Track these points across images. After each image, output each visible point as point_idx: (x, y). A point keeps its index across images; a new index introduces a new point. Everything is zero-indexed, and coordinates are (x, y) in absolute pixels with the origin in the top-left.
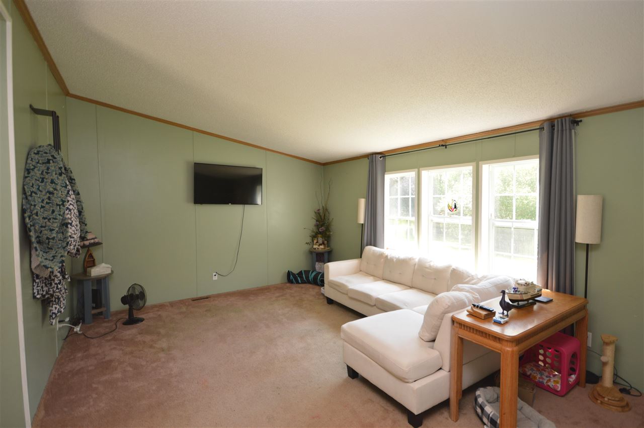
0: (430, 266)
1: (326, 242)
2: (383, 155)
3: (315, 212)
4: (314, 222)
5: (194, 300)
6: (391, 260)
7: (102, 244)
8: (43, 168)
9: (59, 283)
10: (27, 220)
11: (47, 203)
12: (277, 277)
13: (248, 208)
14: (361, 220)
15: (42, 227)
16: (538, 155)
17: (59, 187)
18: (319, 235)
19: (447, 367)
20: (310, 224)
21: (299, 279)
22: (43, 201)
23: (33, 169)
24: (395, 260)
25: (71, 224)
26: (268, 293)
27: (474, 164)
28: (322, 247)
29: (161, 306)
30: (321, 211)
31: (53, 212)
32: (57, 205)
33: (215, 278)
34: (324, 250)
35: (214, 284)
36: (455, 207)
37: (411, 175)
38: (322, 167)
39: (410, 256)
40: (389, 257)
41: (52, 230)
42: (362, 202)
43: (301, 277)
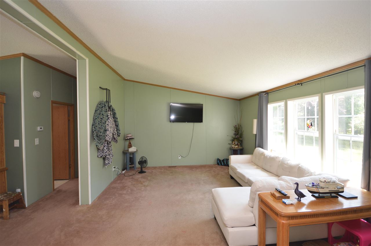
0: (287, 163)
1: (239, 144)
2: (267, 93)
3: (234, 127)
4: (234, 132)
5: (170, 167)
6: (266, 157)
7: (134, 138)
8: (100, 109)
9: (106, 152)
10: (93, 129)
11: (100, 122)
12: (211, 160)
14: (255, 132)
15: (98, 131)
16: (364, 86)
17: (104, 117)
18: (236, 140)
19: (257, 225)
20: (232, 133)
21: (223, 163)
22: (99, 121)
23: (97, 110)
24: (268, 157)
25: (108, 130)
26: (203, 169)
27: (320, 95)
28: (237, 146)
29: (155, 168)
30: (237, 126)
31: (102, 125)
32: (103, 123)
33: (180, 158)
34: (237, 149)
35: (179, 161)
37: (282, 104)
38: (239, 101)
39: (277, 156)
40: (266, 155)
41: (101, 132)
42: (255, 121)
43: (224, 162)
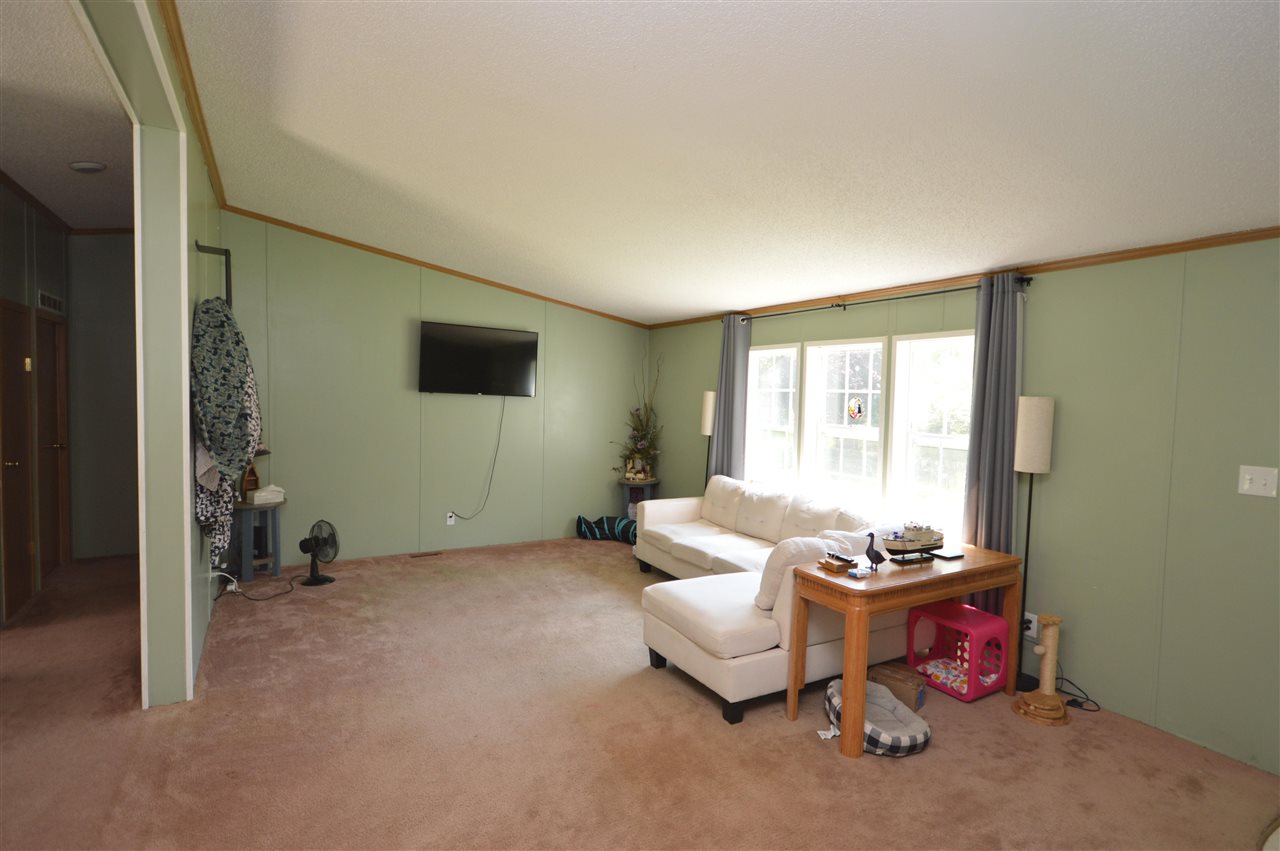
0: (809, 510)
1: (648, 468)
2: (748, 317)
3: (632, 414)
4: (629, 431)
5: (413, 556)
6: (750, 498)
7: (269, 453)
8: (216, 333)
9: (230, 502)
10: (198, 408)
11: (222, 385)
12: (559, 527)
13: (512, 402)
14: (708, 431)
15: (214, 418)
16: (974, 330)
17: (236, 362)
18: (637, 456)
19: (786, 644)
20: (623, 434)
21: (597, 533)
22: (216, 380)
23: (203, 336)
24: (755, 498)
25: (250, 416)
26: (540, 552)
27: (885, 338)
28: (641, 476)
29: (361, 563)
30: (642, 412)
31: (230, 397)
32: (235, 387)
33: (451, 522)
34: (643, 482)
35: (449, 532)
36: (860, 412)
37: (791, 352)
38: (647, 332)
39: (779, 493)
40: (747, 494)
41: (228, 423)
42: (710, 397)
43: (601, 529)
